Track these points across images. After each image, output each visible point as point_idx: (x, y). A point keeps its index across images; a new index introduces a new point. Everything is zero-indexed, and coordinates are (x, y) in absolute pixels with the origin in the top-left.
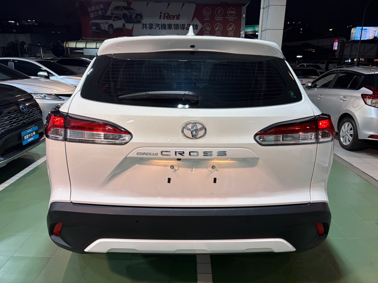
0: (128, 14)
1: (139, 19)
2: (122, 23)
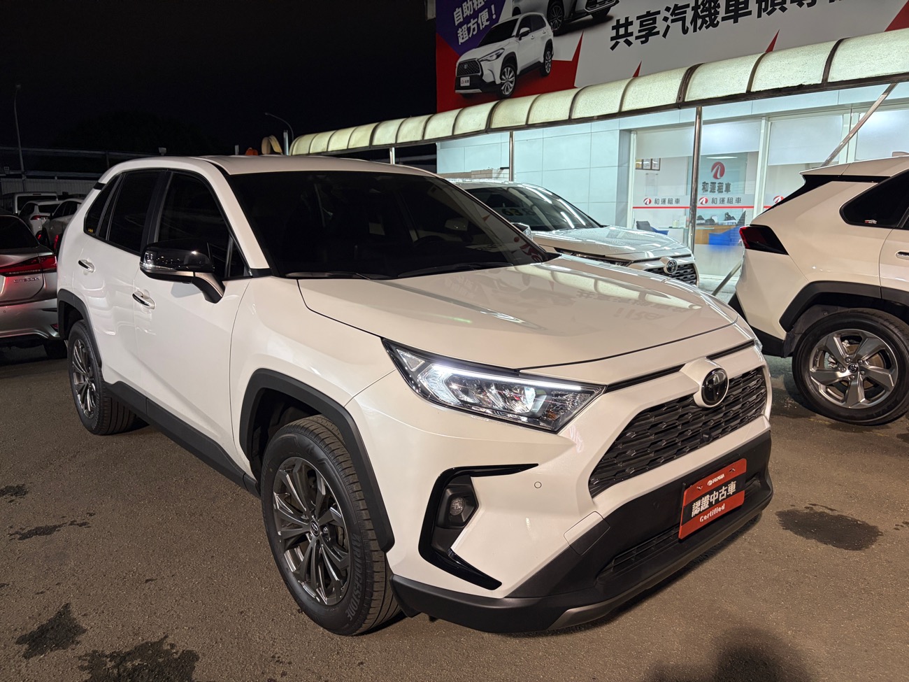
1: (603, 2)
2: (543, 38)
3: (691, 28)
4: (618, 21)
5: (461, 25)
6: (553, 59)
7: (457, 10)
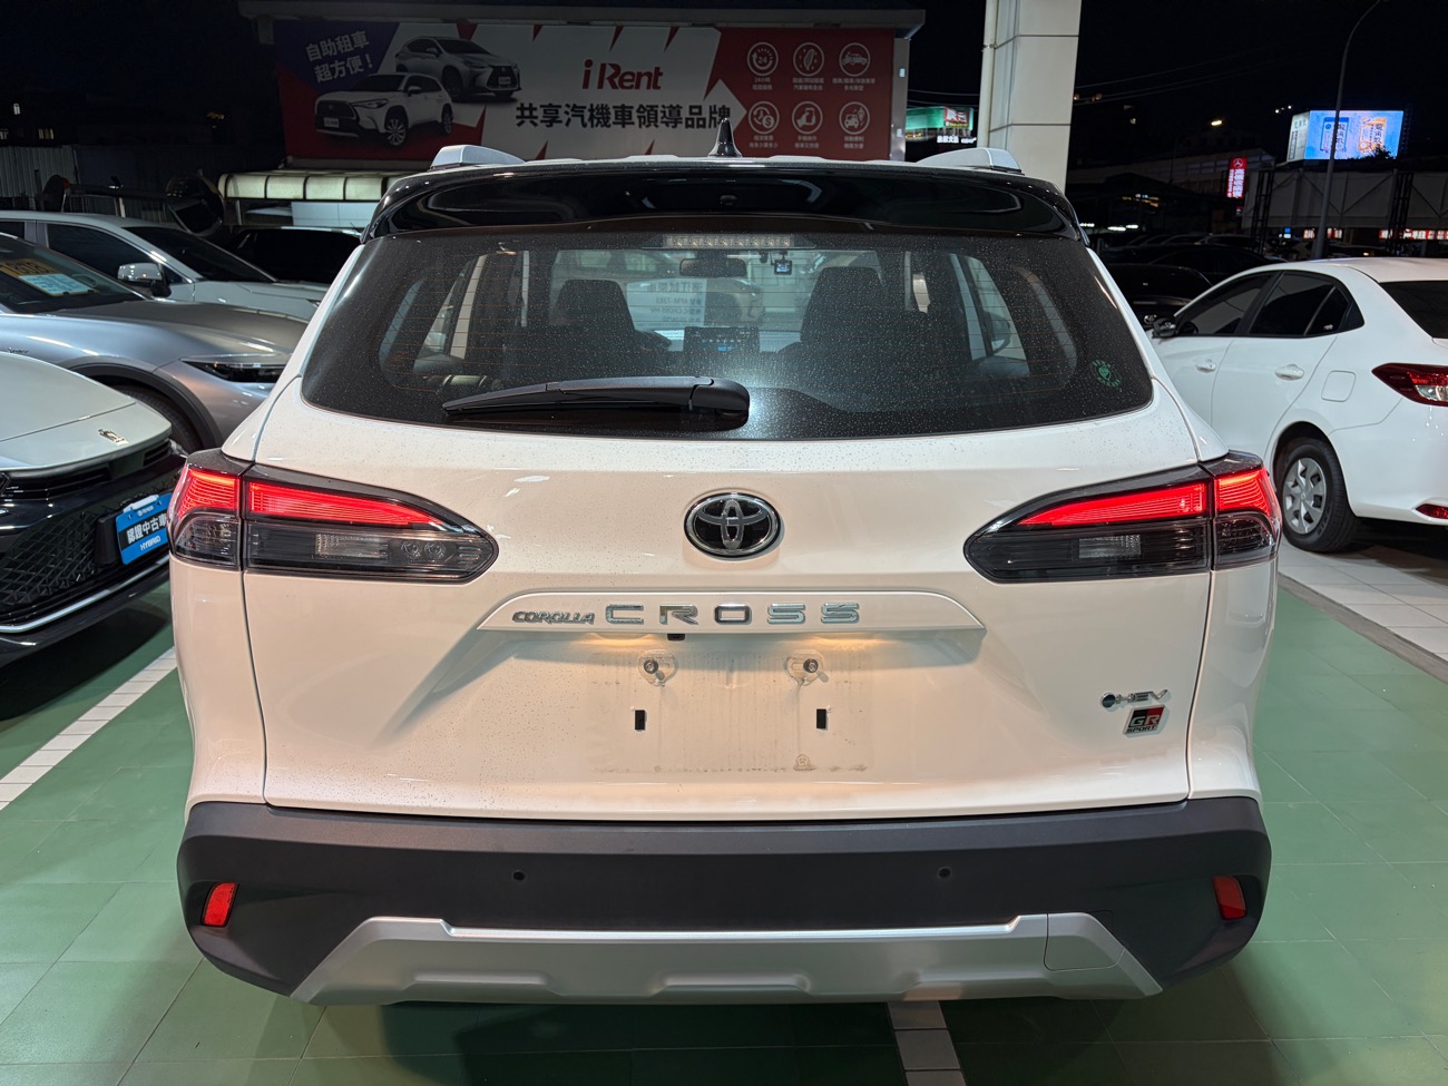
0: (462, 67)
1: (506, 86)
2: (439, 101)
4: (522, 105)
5: (319, 63)
6: (454, 121)
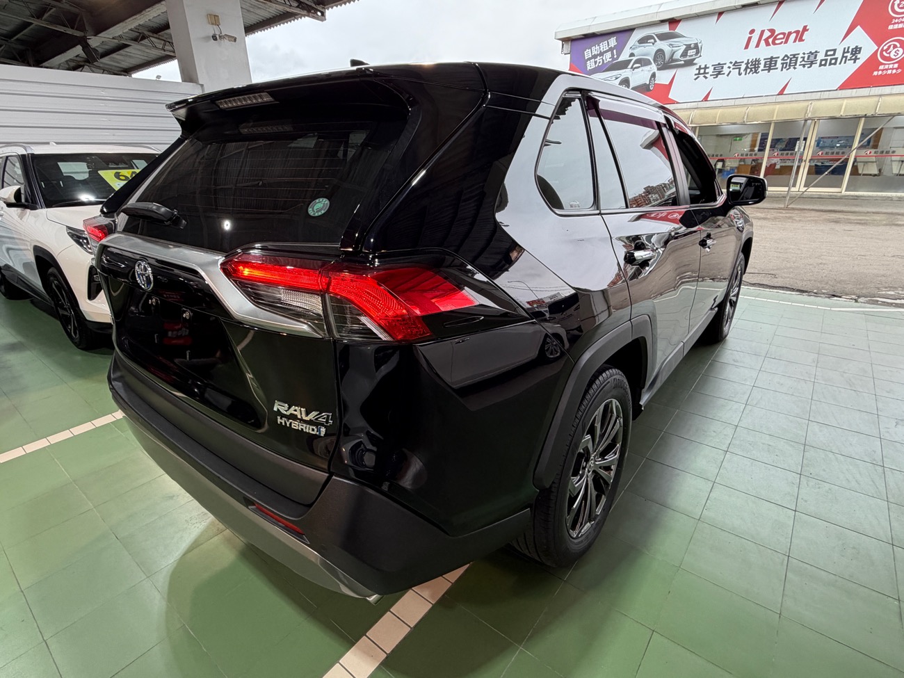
0: (667, 48)
2: (650, 71)
3: (744, 73)
4: (700, 66)
6: (656, 82)
7: (587, 50)
